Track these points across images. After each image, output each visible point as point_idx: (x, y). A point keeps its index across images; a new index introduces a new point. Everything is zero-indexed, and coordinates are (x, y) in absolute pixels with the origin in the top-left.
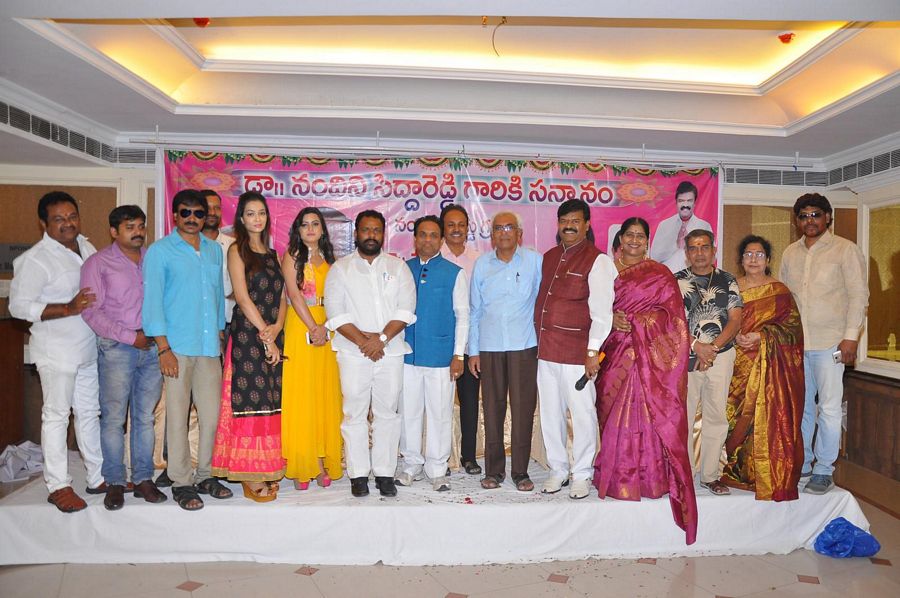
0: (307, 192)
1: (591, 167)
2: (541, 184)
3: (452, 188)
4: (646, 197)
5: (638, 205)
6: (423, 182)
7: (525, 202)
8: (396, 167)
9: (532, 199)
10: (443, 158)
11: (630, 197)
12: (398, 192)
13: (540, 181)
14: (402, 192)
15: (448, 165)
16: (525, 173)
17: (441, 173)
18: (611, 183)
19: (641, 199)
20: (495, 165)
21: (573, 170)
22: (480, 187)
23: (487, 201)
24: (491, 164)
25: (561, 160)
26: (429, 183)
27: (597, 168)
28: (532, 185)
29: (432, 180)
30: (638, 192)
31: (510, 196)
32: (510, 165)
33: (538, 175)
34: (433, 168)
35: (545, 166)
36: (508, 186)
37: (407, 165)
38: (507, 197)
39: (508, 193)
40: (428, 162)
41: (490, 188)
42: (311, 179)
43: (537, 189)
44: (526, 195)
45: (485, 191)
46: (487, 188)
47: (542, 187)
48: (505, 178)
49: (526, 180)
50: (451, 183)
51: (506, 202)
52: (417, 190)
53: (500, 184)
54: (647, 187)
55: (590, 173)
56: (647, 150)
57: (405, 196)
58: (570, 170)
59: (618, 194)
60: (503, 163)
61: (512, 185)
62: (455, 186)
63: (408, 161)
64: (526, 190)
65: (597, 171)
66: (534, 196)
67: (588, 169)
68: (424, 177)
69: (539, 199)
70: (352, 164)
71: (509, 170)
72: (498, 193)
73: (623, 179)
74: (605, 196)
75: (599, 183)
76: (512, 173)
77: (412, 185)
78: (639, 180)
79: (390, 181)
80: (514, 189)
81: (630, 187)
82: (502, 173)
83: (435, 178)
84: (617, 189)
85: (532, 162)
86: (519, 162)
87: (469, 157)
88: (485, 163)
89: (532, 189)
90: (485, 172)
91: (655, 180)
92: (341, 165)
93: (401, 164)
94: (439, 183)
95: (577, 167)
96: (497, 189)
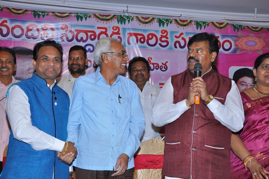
0: (7, 34)
1: (217, 25)
2: (182, 36)
3: (119, 37)
4: (257, 47)
5: (250, 53)
6: (98, 32)
7: (171, 48)
8: (78, 20)
9: (176, 47)
10: (113, 15)
11: (245, 47)
12: (79, 38)
13: (182, 34)
14: (82, 38)
15: (116, 20)
16: (171, 28)
17: (110, 25)
18: (231, 37)
19: (253, 48)
20: (150, 22)
21: (205, 26)
22: (139, 37)
23: (144, 47)
24: (147, 21)
25: (196, 19)
26: (102, 33)
27: (222, 26)
28: (176, 37)
29: (104, 30)
30: (252, 43)
31: (160, 45)
32: (161, 22)
33: (181, 30)
34: (105, 22)
35: (185, 23)
36: (159, 37)
37: (86, 18)
38: (158, 45)
39: (159, 42)
40: (101, 17)
41: (146, 38)
42: (10, 25)
43: (180, 39)
44: (171, 44)
45: (142, 40)
46: (144, 38)
47: (183, 39)
48: (157, 31)
49: (172, 33)
50: (118, 33)
51: (158, 48)
52: (93, 37)
53: (153, 35)
54: (257, 40)
55: (217, 29)
56: (258, 15)
57: (84, 41)
58: (203, 26)
59: (236, 45)
60: (156, 20)
61: (162, 37)
62: (121, 36)
63: (86, 16)
64: (172, 39)
65: (221, 28)
66: (177, 45)
67: (216, 26)
68: (98, 28)
69: (181, 47)
70: (44, 16)
71: (160, 26)
72: (152, 42)
73: (240, 34)
74: (227, 45)
75: (223, 36)
76: (162, 28)
77: (89, 34)
78: (252, 34)
79: (73, 30)
80: (163, 39)
81: (245, 40)
82: (154, 27)
83: (106, 29)
84: (235, 41)
85: (176, 20)
86: (167, 20)
87: (130, 15)
88: (143, 20)
89: (176, 40)
90: (143, 26)
91: (264, 35)
92: (35, 15)
93: (82, 18)
94: (109, 33)
95: (208, 25)
96: (152, 38)
